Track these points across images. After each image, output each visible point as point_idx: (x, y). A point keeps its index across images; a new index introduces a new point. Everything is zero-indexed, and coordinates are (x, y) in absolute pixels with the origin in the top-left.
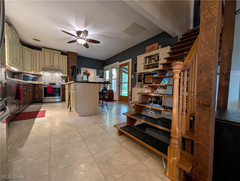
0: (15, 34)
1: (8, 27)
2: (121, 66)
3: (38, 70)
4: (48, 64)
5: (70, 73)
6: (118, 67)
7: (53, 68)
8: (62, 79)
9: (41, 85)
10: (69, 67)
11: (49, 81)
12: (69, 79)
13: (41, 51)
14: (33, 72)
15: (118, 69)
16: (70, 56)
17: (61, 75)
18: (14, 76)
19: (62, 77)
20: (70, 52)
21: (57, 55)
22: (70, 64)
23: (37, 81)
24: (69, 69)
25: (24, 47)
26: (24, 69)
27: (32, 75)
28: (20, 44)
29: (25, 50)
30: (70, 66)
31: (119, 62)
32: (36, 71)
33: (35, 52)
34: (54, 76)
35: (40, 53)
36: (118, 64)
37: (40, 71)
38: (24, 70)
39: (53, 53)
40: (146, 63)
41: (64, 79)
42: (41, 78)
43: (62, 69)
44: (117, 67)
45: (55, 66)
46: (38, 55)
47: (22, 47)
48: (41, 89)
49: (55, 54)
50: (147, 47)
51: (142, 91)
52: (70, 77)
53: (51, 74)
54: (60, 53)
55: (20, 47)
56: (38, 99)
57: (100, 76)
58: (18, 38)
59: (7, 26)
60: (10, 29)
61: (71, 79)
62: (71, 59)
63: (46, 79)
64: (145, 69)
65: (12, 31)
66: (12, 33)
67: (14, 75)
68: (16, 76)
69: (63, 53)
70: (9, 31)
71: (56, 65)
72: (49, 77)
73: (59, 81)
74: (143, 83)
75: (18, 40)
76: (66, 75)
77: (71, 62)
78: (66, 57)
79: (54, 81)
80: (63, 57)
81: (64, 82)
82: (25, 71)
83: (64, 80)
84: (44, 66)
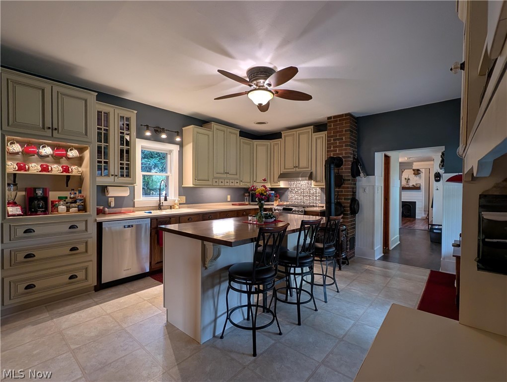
0: (223, 131)
7: (297, 169)
8: (323, 195)
13: (281, 138)
14: (269, 184)
17: (313, 186)
21: (305, 138)
25: (257, 142)
26: (255, 180)
29: (258, 147)
32: (274, 181)
33: (272, 144)
35: (279, 142)
38: (254, 183)
39: (299, 134)
42: (286, 194)
43: (314, 170)
45: (301, 164)
46: (276, 148)
49: (302, 137)
54: (310, 129)
55: (240, 145)
60: (201, 130)
65: (212, 130)
66: (210, 132)
70: (199, 133)
73: (316, 200)
76: (324, 184)
78: (324, 134)
80: (317, 139)
84: (284, 169)
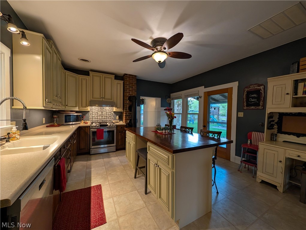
0: (56, 54)
1: (45, 41)
2: (209, 94)
3: (84, 104)
4: (97, 95)
5: (127, 106)
6: (202, 94)
7: (103, 100)
8: (115, 115)
9: (89, 127)
10: (125, 97)
11: (97, 119)
12: (125, 116)
13: (89, 76)
14: (77, 108)
15: (203, 98)
16: (127, 81)
17: (114, 110)
18: (53, 117)
19: (114, 112)
20: (127, 74)
21: (110, 81)
22: (128, 92)
23: (83, 121)
24: (126, 100)
25: (68, 73)
26: (66, 104)
27: (77, 112)
28: (62, 68)
29: (69, 77)
30: (127, 96)
31: (205, 88)
32: (82, 106)
33: (80, 78)
34: (104, 111)
35: (88, 78)
36: (202, 90)
37: (86, 106)
38: (66, 106)
39: (105, 77)
40: (296, 94)
41: (117, 115)
42: (87, 115)
43: (115, 101)
44: (200, 95)
45: (106, 97)
46: (84, 82)
47: (64, 73)
48: (89, 133)
49: (107, 79)
50: (301, 60)
51: (299, 156)
52: (128, 112)
53: (101, 109)
54: (113, 76)
55: (62, 72)
56: (84, 149)
57: (166, 108)
58: (60, 60)
59: (43, 39)
60: (48, 45)
61: (128, 116)
62: (128, 85)
63: (93, 116)
64: (295, 105)
65: (52, 49)
66: (51, 51)
67: (53, 115)
68: (55, 116)
69: (118, 77)
70: (47, 48)
71: (108, 96)
72: (97, 113)
73: (111, 118)
74: (275, 131)
75: (59, 63)
76: (122, 109)
77: (128, 90)
78: (122, 82)
79: (104, 119)
80: (117, 83)
81: (117, 119)
82: (67, 108)
83: (118, 117)
84: (93, 98)
